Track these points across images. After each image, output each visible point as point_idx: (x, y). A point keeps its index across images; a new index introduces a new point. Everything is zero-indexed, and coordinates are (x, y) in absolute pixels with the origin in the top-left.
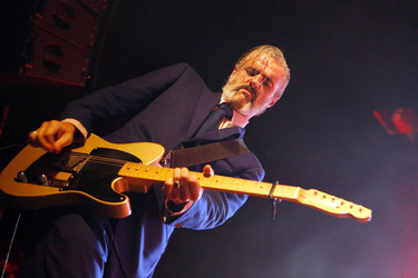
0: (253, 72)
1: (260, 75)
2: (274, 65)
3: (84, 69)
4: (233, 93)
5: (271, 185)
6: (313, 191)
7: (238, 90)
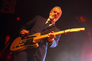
0: (55, 12)
1: (56, 13)
2: (59, 10)
3: (14, 10)
4: (52, 17)
5: (64, 31)
6: (72, 29)
7: (53, 16)
